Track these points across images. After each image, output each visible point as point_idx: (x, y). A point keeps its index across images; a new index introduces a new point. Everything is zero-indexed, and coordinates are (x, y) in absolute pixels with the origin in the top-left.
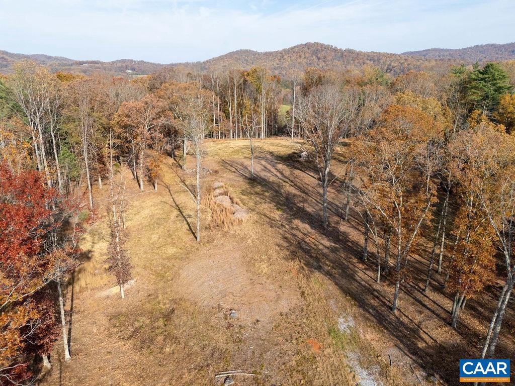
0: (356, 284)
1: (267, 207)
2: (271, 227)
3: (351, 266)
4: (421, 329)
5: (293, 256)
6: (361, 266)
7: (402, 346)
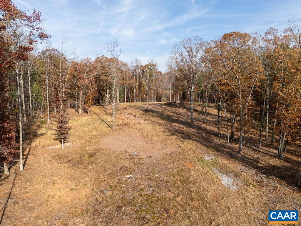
0: (214, 144)
1: (156, 119)
2: (159, 125)
3: (210, 138)
4: (260, 160)
5: (173, 134)
6: (216, 138)
7: (248, 166)
